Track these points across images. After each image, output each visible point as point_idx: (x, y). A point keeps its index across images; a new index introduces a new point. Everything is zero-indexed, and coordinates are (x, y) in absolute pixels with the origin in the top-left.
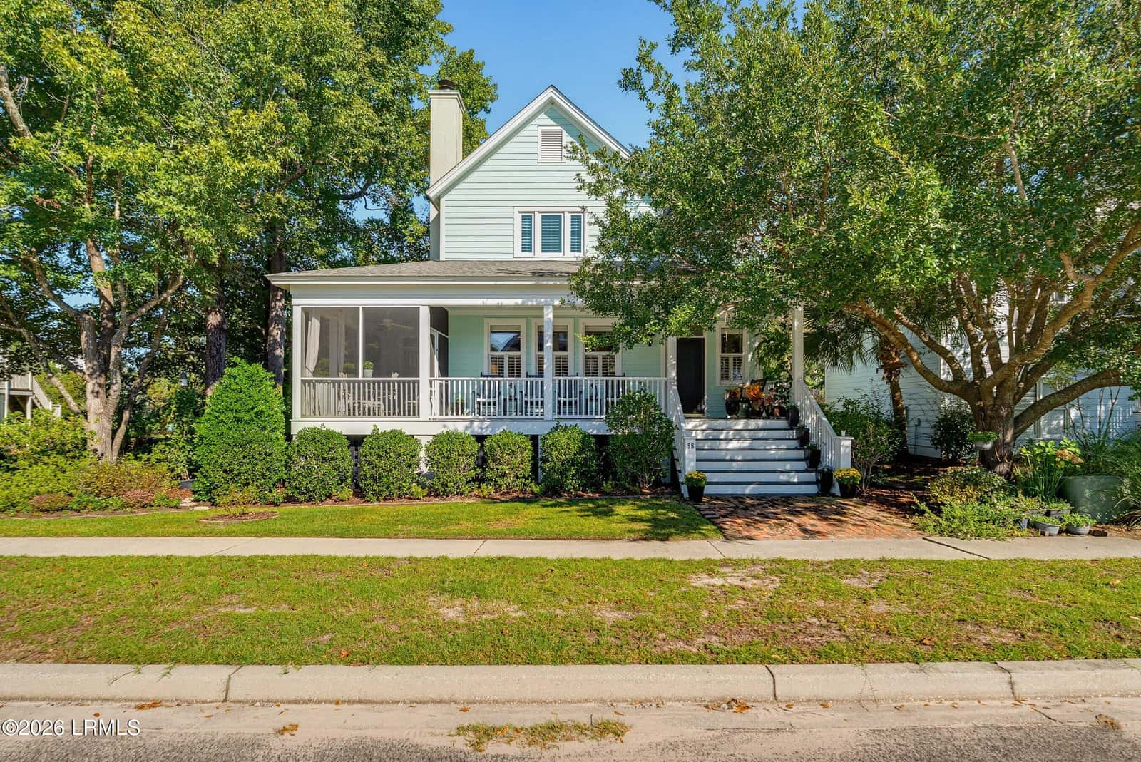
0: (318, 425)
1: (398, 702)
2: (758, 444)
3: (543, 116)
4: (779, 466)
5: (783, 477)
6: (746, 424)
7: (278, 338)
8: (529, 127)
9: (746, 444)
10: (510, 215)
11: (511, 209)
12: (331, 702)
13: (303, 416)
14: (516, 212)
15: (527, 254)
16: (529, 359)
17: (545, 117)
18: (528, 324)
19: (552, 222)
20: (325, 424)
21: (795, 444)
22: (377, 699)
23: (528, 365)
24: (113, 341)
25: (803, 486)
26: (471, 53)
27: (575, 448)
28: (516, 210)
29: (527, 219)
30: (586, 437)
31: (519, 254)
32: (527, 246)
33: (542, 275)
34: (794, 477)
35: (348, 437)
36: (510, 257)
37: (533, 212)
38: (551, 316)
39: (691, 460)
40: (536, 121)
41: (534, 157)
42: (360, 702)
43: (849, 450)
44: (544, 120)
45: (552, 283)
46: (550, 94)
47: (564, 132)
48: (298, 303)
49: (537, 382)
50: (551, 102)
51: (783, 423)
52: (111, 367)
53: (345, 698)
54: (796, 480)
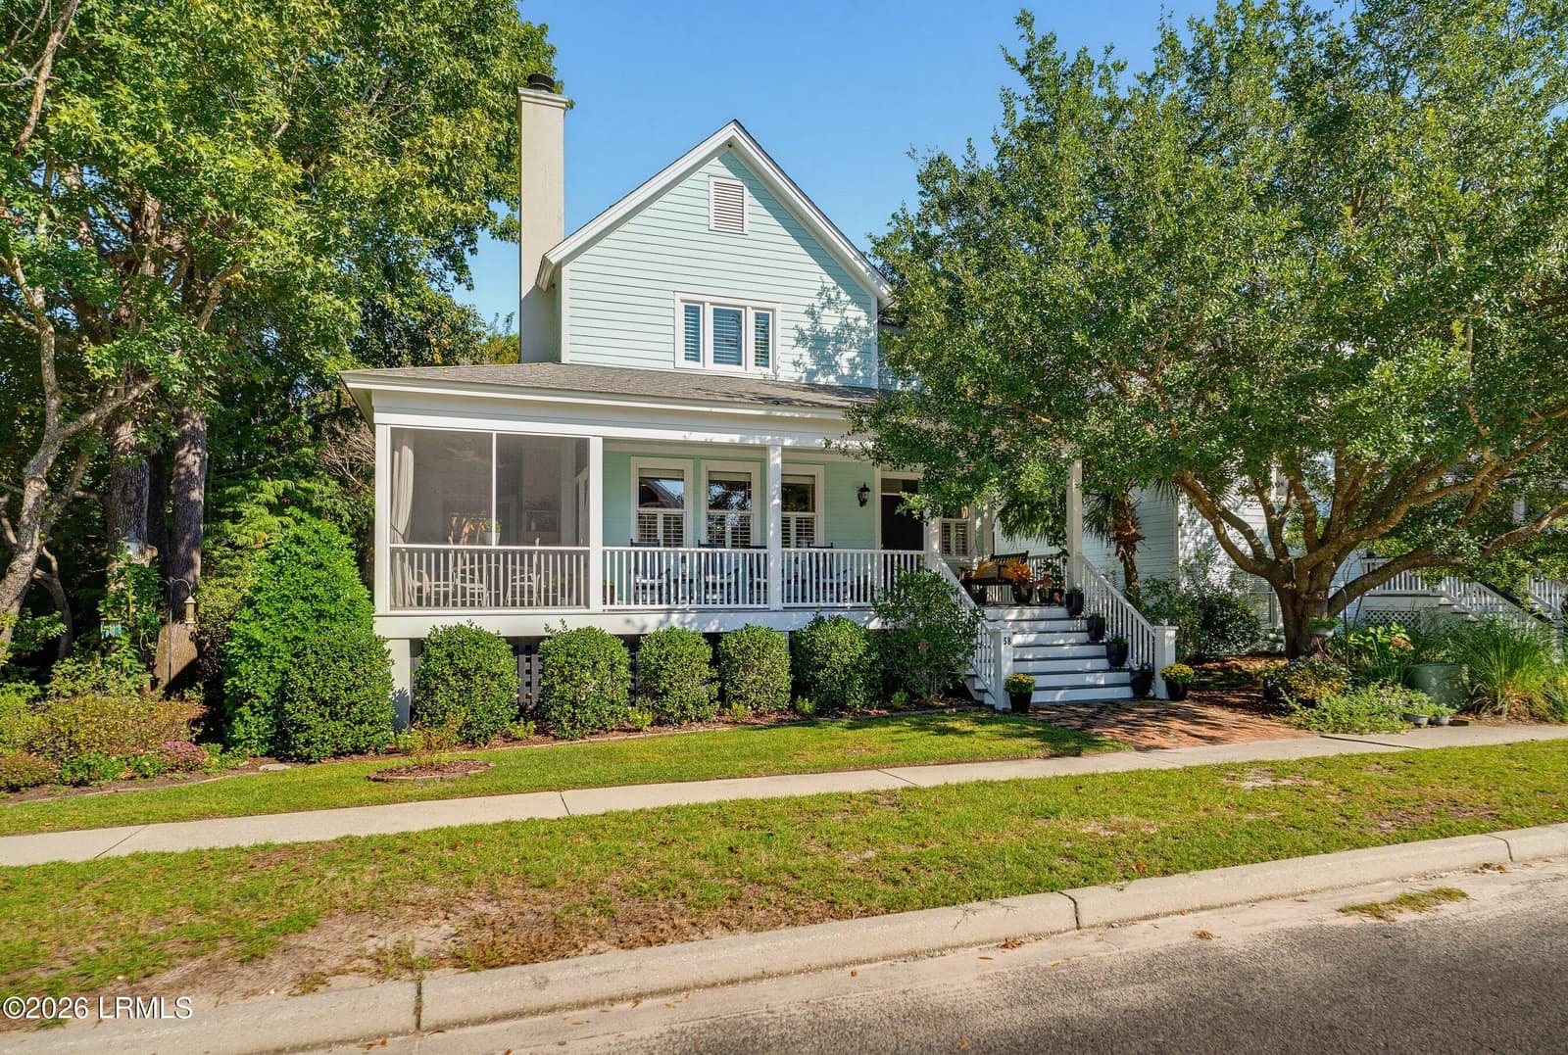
0: (464, 622)
1: (1235, 904)
2: (1046, 638)
3: (716, 161)
4: (1078, 665)
5: (1089, 679)
6: (1021, 613)
7: (196, 470)
8: (696, 175)
9: (1031, 638)
10: (669, 304)
11: (670, 295)
12: (1177, 913)
13: (394, 607)
14: (678, 301)
15: (692, 364)
16: (696, 521)
17: (719, 163)
18: (697, 468)
19: (729, 319)
20: (473, 619)
21: (1084, 637)
22: (1217, 904)
23: (696, 529)
24: (28, 471)
25: (1116, 689)
26: (543, 29)
27: (861, 647)
28: (679, 296)
29: (693, 312)
30: (869, 635)
31: (683, 363)
32: (693, 353)
33: (777, 402)
34: (1100, 678)
35: (509, 640)
36: (668, 367)
37: (703, 303)
38: (778, 461)
39: (1007, 659)
40: (706, 168)
41: (704, 220)
42: (1202, 909)
43: (1173, 642)
44: (717, 167)
45: (787, 414)
46: (730, 132)
47: (746, 189)
48: (385, 421)
49: (714, 555)
50: (730, 144)
51: (1062, 611)
52: (25, 519)
53: (1189, 907)
54: (1102, 682)
